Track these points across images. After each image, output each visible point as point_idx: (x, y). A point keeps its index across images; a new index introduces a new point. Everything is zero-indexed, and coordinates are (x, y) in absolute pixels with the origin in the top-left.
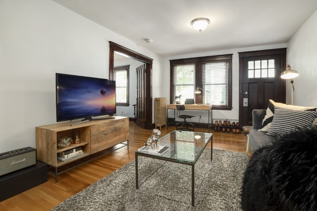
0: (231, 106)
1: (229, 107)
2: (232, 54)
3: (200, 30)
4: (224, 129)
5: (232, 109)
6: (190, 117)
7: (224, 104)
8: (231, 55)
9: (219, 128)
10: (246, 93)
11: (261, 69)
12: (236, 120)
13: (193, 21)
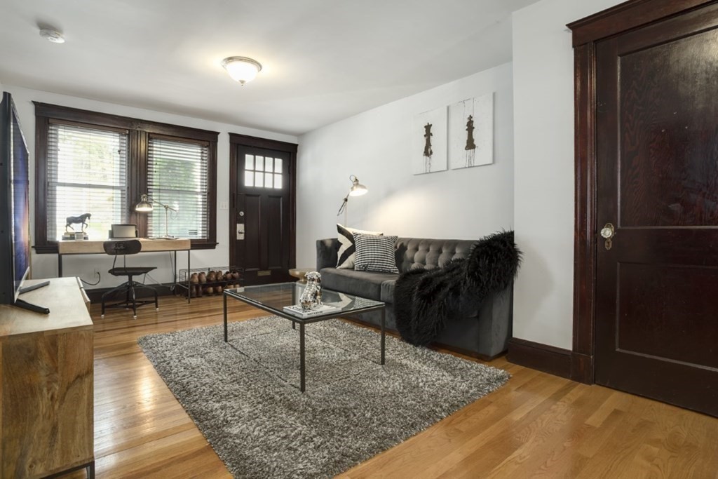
0: (215, 241)
1: (209, 243)
2: (219, 133)
3: (242, 82)
4: (211, 289)
5: (217, 247)
6: (146, 270)
7: (199, 236)
8: (214, 135)
9: (201, 289)
10: (242, 214)
11: (264, 172)
12: (224, 268)
13: (230, 59)
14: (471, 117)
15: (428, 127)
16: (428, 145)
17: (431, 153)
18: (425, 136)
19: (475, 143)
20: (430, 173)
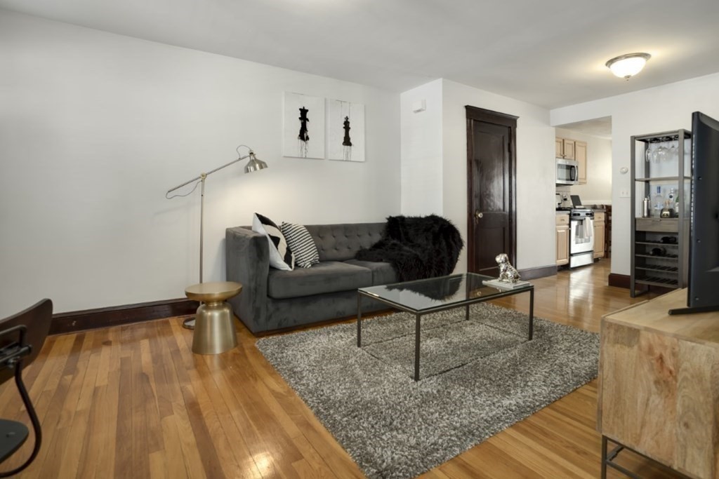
14: (347, 118)
15: (304, 112)
16: (304, 129)
17: (308, 138)
18: (300, 118)
19: (351, 141)
20: (306, 158)
